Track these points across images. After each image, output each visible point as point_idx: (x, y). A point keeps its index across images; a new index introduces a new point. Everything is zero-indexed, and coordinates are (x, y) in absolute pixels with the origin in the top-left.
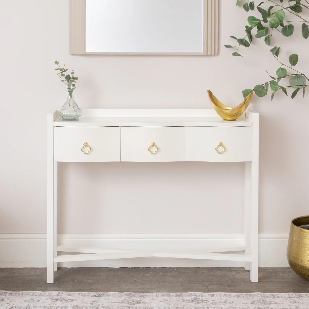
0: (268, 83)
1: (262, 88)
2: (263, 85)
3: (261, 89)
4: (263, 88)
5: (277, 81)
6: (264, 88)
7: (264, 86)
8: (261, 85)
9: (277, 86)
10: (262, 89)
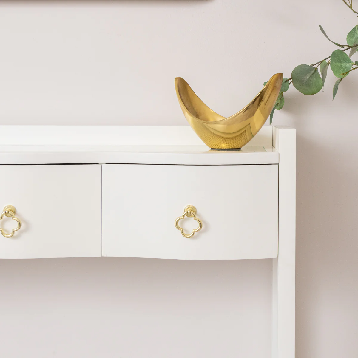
0: (327, 61)
1: (311, 74)
2: (315, 66)
3: (308, 76)
4: (313, 72)
5: (348, 54)
6: (316, 74)
7: (316, 69)
8: (309, 65)
9: (348, 65)
10: (311, 76)
